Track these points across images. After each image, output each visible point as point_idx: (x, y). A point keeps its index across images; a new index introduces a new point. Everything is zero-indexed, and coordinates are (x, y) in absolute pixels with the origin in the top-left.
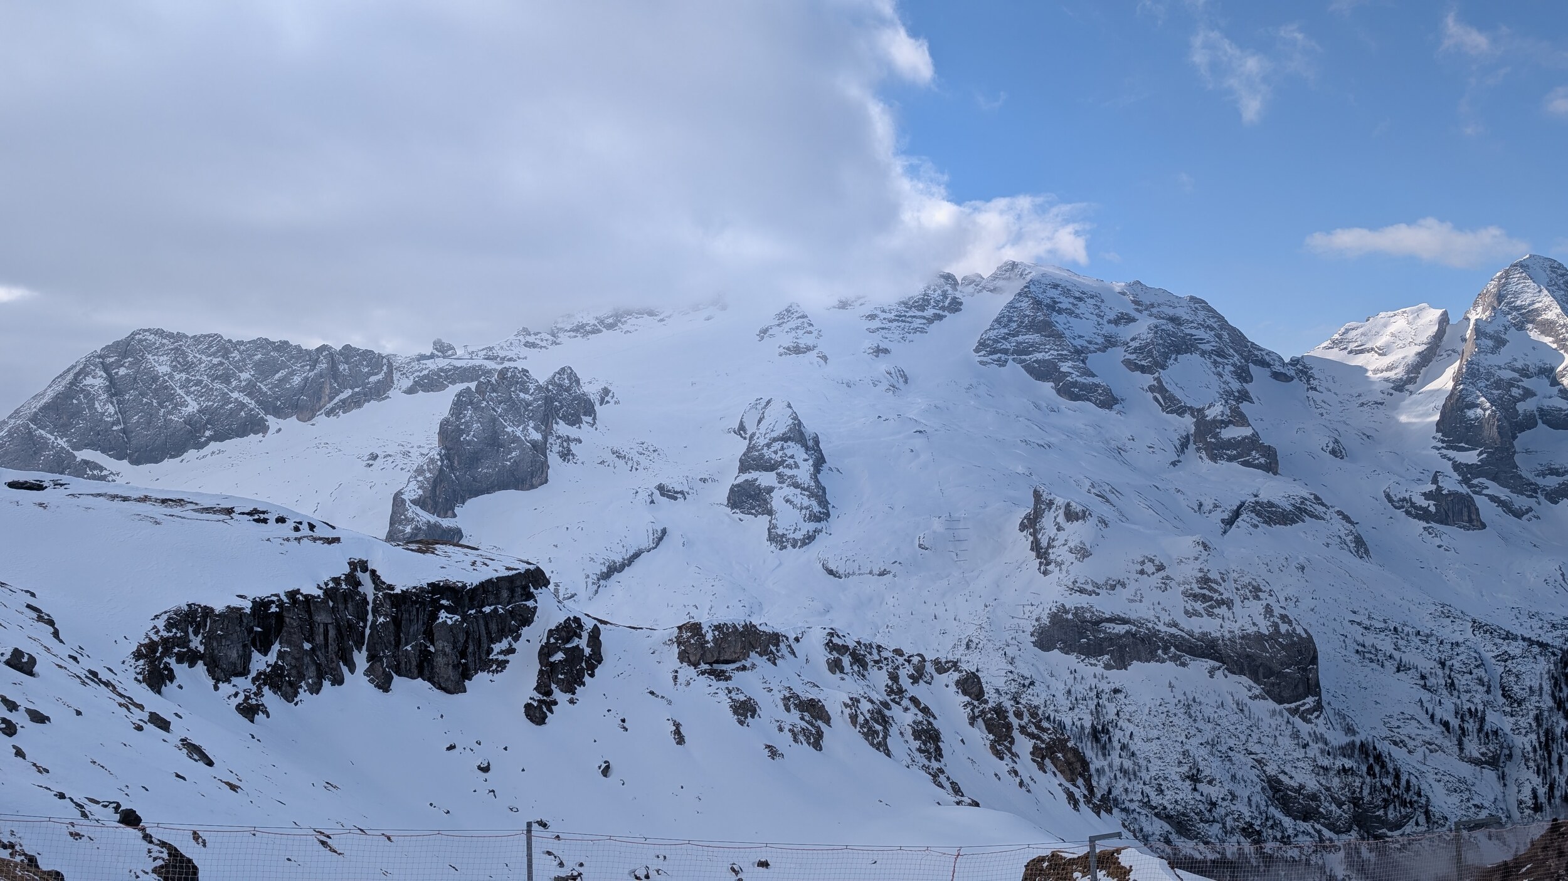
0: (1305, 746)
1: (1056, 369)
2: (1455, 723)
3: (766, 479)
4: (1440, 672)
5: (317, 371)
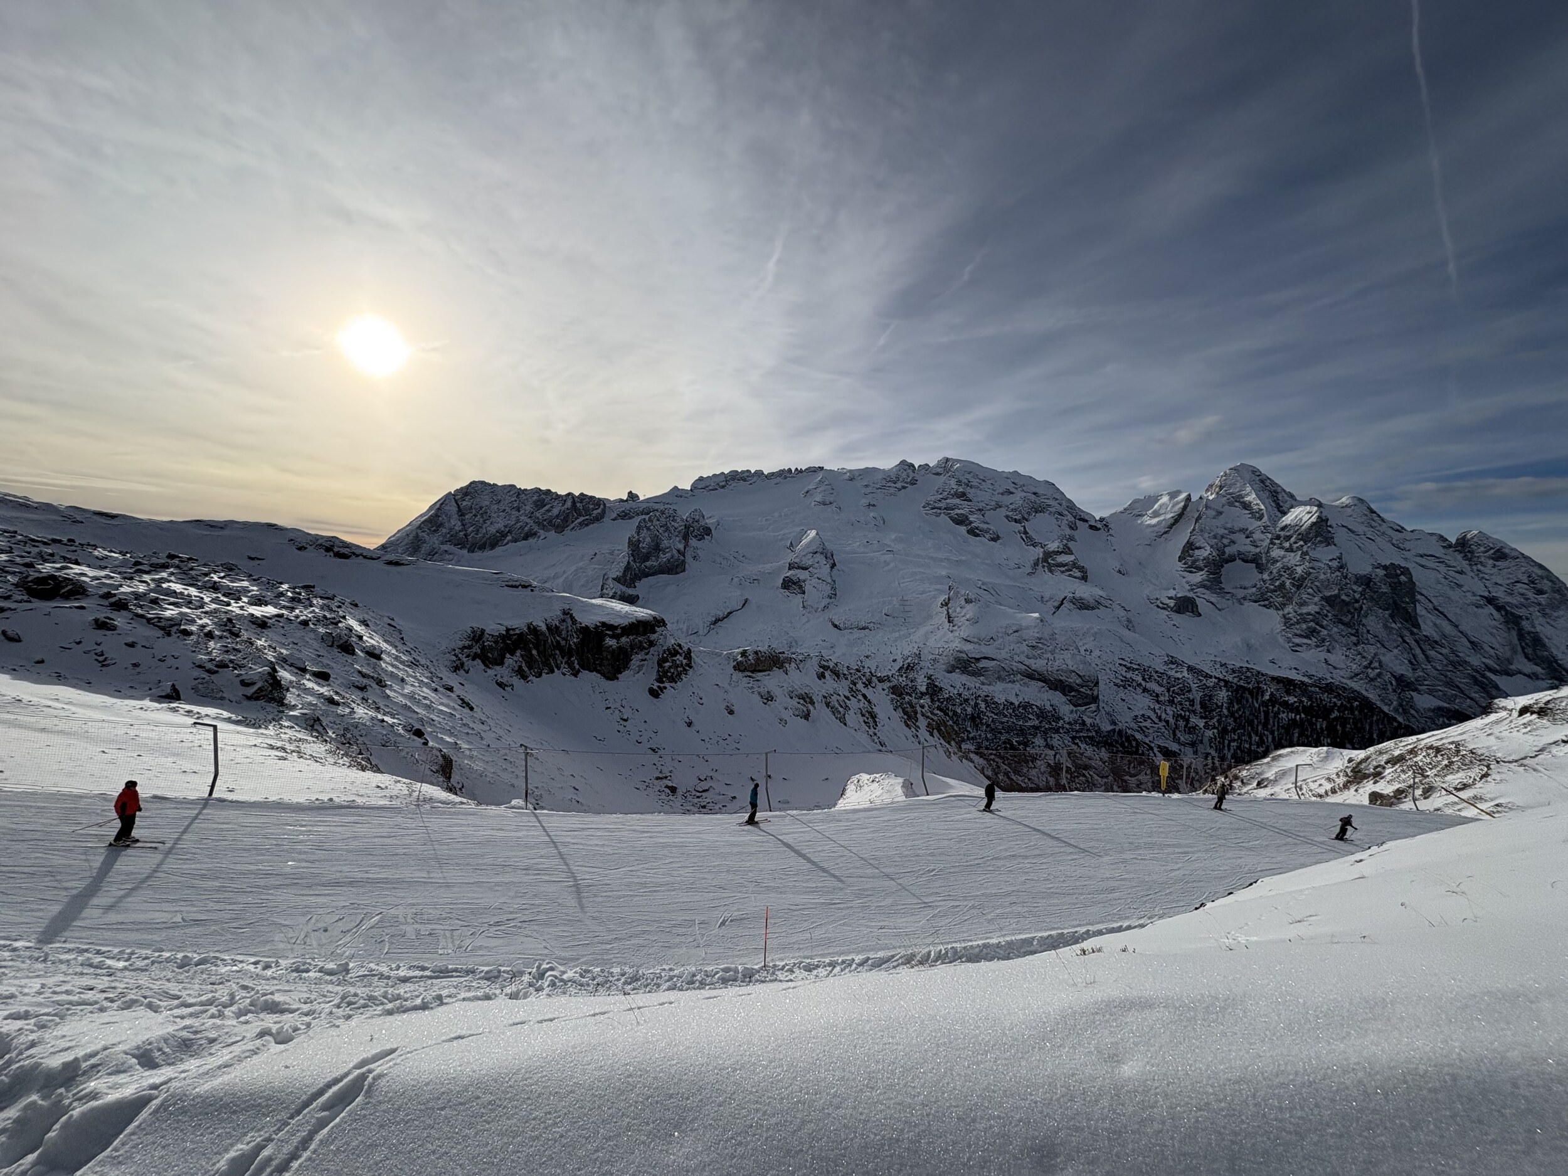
0: (1088, 730)
1: (967, 517)
2: (1172, 721)
3: (802, 575)
5: (566, 506)
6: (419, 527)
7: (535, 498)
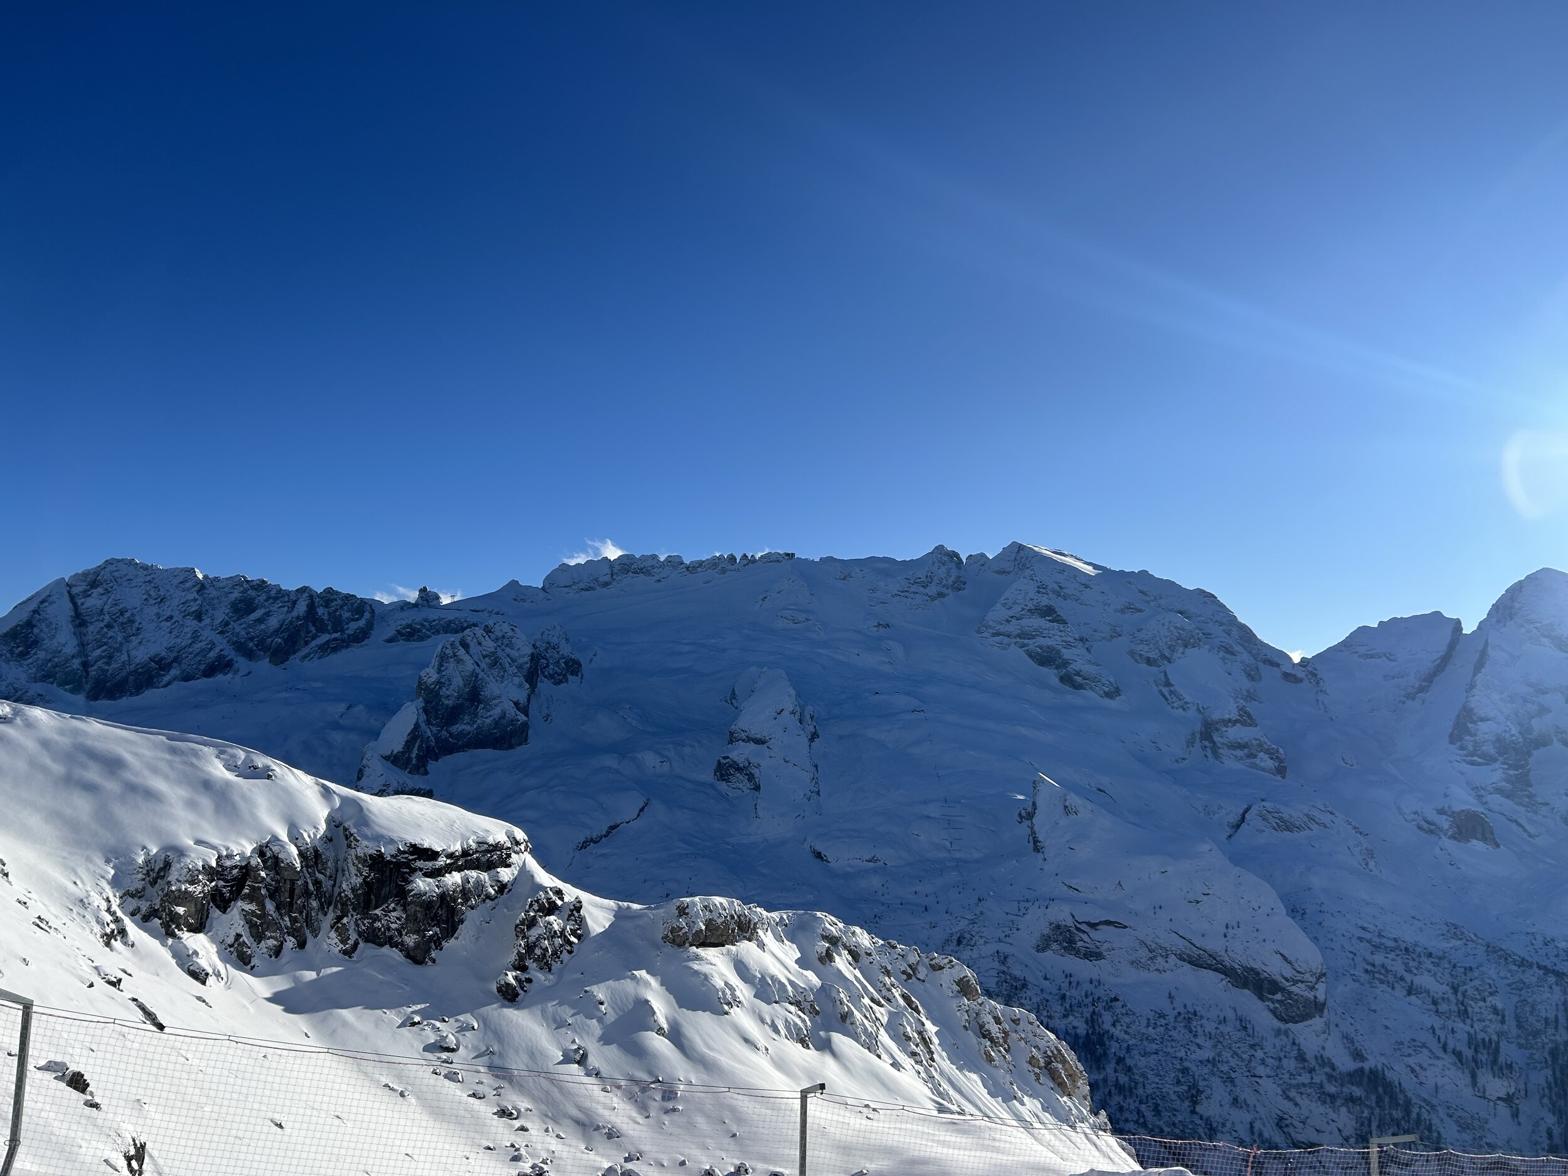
0: (1311, 1071)
3: (755, 753)
4: (1452, 998)
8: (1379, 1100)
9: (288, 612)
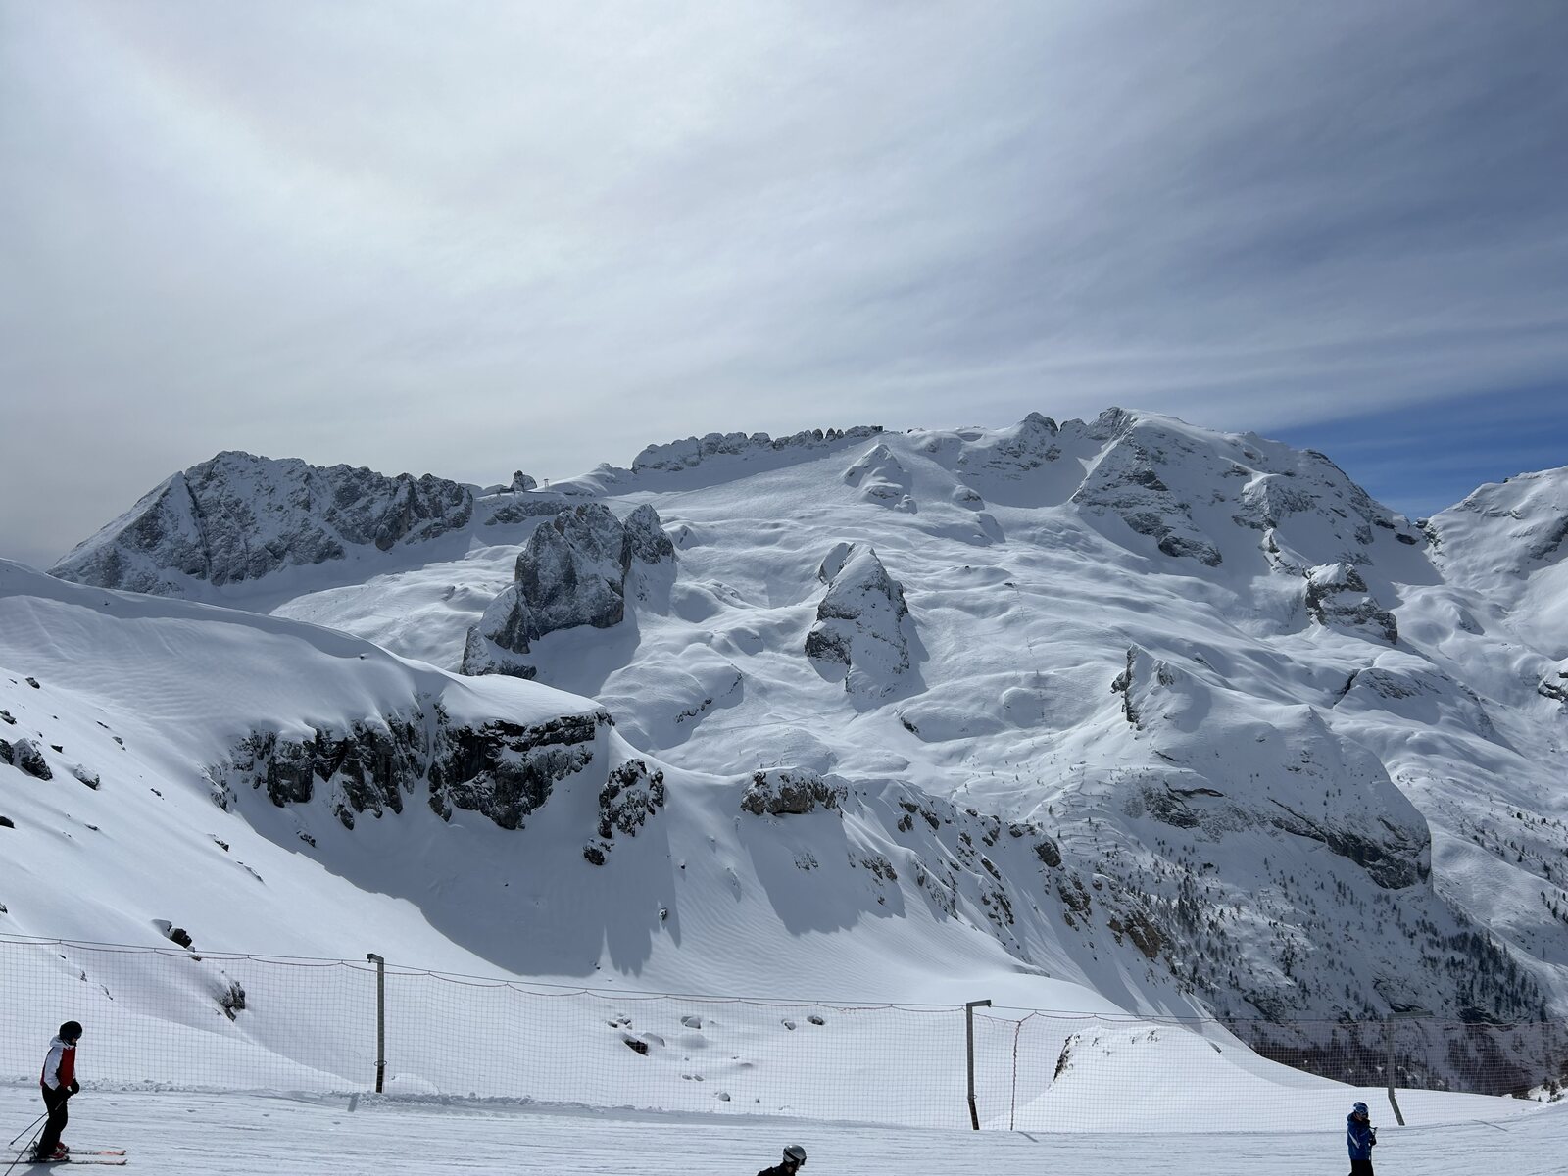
1: (1157, 521)
3: (843, 628)
5: (397, 500)
6: (120, 538)
7: (340, 483)
8: (1482, 963)
9: (390, 499)
